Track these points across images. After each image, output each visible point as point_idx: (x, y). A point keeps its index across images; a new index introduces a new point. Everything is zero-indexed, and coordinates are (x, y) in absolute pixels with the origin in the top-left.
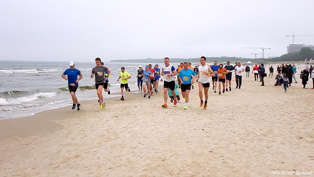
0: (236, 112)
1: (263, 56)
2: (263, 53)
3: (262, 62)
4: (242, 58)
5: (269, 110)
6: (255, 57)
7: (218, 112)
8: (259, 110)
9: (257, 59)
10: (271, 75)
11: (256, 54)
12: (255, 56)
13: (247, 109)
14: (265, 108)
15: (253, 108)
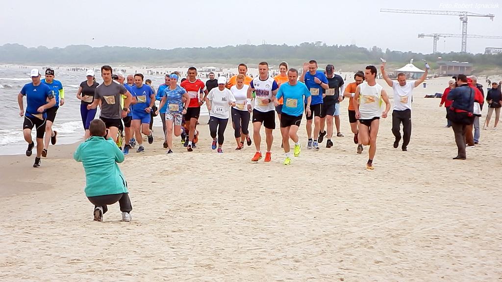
0: (355, 260)
1: (464, 44)
2: (464, 34)
3: (462, 68)
4: (384, 51)
5: (483, 252)
6: (435, 48)
7: (284, 262)
8: (442, 252)
9: (439, 54)
10: (493, 119)
11: (436, 37)
12: (435, 44)
13: (396, 248)
14: (468, 244)
15: (421, 244)
